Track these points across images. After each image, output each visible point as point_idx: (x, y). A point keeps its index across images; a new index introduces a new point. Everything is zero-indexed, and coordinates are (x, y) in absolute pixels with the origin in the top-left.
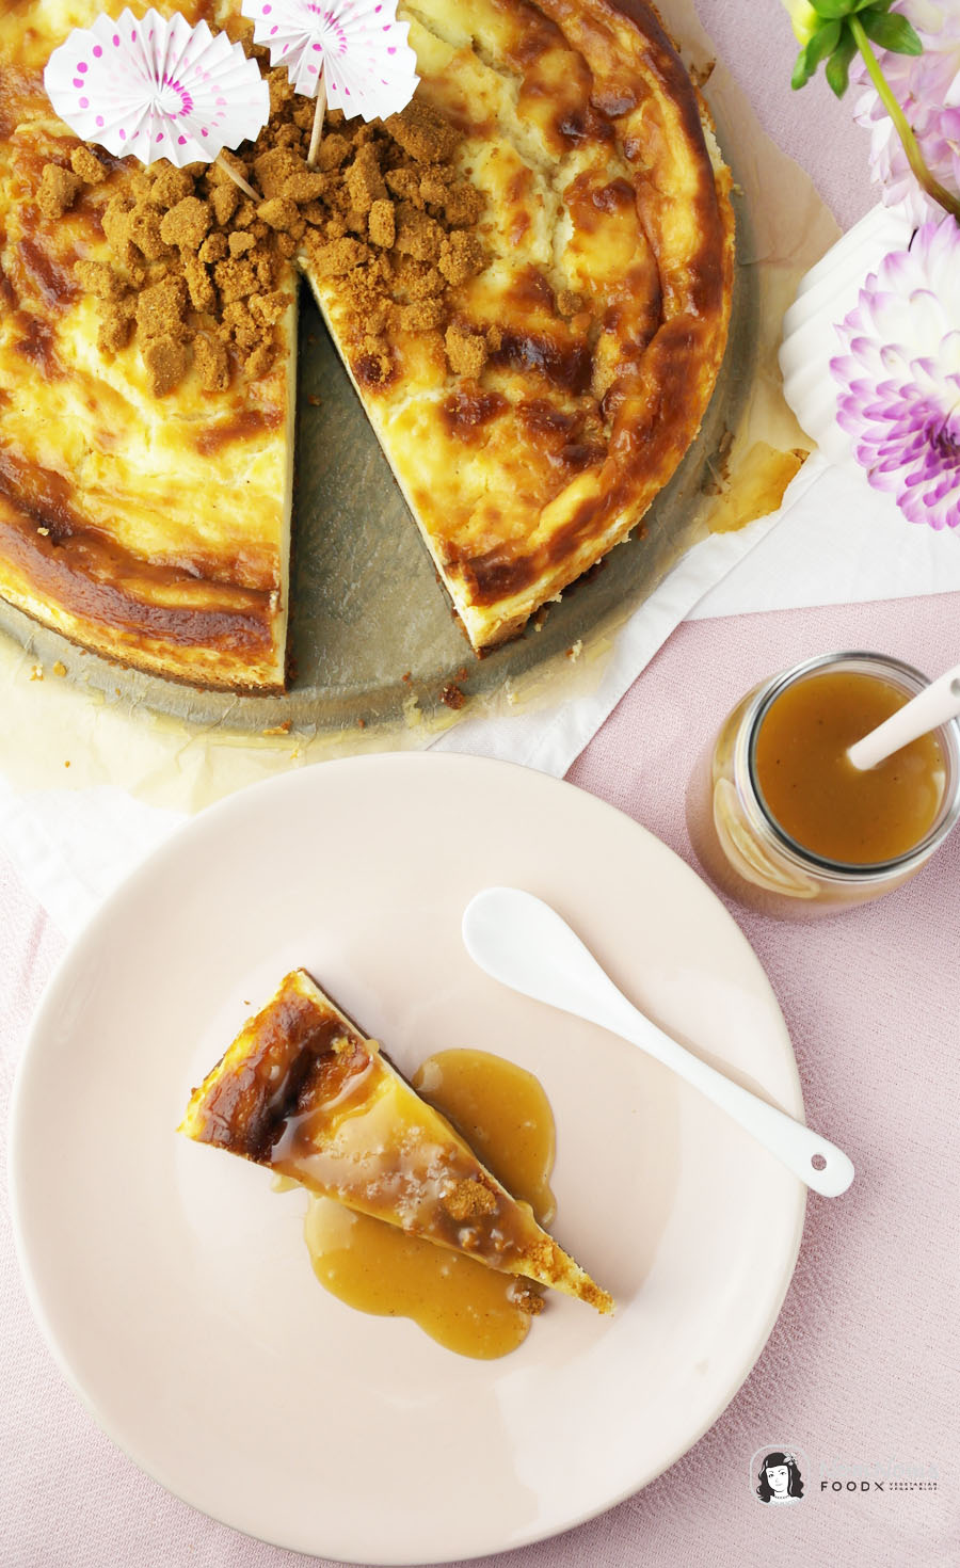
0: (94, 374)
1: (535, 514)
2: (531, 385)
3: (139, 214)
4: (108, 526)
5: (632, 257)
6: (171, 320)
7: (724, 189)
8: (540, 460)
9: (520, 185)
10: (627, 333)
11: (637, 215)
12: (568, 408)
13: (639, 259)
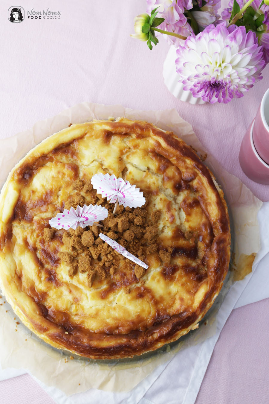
0: (69, 282)
1: (193, 297)
2: (183, 260)
3: (73, 239)
4: (82, 324)
5: (202, 219)
6: (88, 266)
7: (222, 196)
8: (190, 281)
9: (169, 207)
10: (206, 241)
11: (201, 207)
12: (194, 264)
13: (204, 220)
